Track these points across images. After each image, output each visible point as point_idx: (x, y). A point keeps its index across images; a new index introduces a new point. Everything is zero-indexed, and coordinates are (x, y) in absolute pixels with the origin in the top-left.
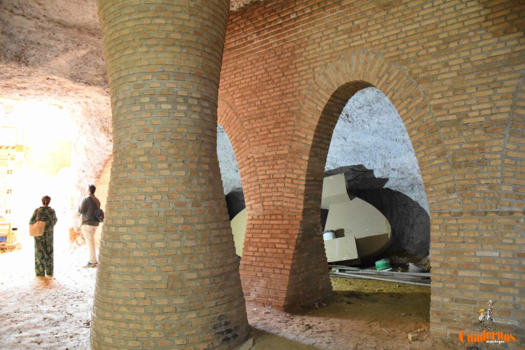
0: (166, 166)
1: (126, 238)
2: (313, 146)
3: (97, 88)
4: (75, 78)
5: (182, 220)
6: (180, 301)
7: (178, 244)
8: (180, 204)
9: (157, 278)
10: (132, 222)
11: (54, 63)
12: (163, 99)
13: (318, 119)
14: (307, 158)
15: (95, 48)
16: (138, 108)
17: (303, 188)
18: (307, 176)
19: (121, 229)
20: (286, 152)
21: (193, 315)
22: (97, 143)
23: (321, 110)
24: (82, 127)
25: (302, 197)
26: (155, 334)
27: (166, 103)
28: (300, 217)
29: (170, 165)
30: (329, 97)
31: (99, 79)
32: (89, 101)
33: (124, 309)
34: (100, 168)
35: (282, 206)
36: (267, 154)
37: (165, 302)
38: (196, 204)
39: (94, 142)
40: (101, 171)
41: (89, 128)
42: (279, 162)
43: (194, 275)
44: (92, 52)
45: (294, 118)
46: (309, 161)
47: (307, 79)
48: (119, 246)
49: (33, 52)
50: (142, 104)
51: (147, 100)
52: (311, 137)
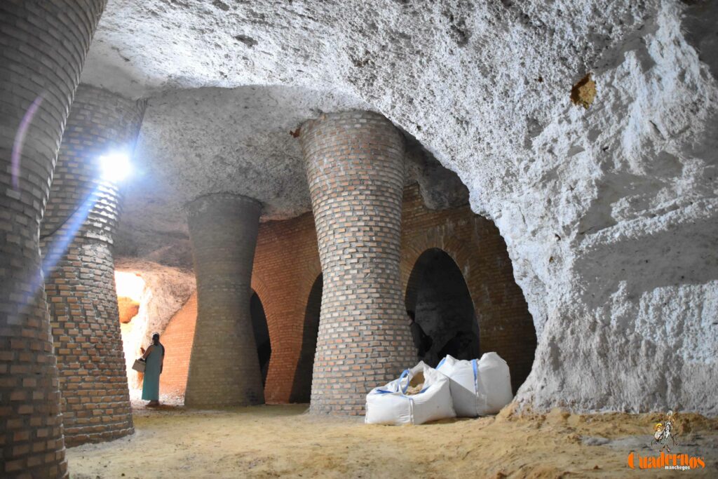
0: (224, 318)
1: (206, 351)
2: (307, 307)
3: (176, 268)
4: (162, 262)
5: (232, 343)
6: (230, 379)
7: (230, 354)
8: (232, 336)
9: (220, 369)
10: (209, 344)
11: (151, 255)
12: (224, 286)
13: (310, 291)
14: (304, 313)
15: (177, 244)
16: (212, 290)
17: (302, 331)
18: (304, 324)
19: (203, 348)
20: (293, 310)
21: (237, 386)
22: (166, 303)
23: (311, 285)
24: (156, 291)
25: (301, 337)
26: (219, 394)
27: (226, 288)
28: (300, 349)
29: (227, 318)
30: (315, 278)
31: (177, 262)
32: (166, 274)
33: (205, 384)
34: (166, 321)
35: (291, 343)
36: (283, 311)
37: (224, 379)
38: (238, 336)
39: (164, 302)
40: (167, 324)
41: (162, 292)
42: (290, 316)
43: (237, 368)
44: (174, 247)
45: (297, 290)
46: (306, 316)
47: (304, 268)
48: (202, 355)
49: (141, 249)
50: (214, 289)
51: (216, 286)
52: (306, 302)
